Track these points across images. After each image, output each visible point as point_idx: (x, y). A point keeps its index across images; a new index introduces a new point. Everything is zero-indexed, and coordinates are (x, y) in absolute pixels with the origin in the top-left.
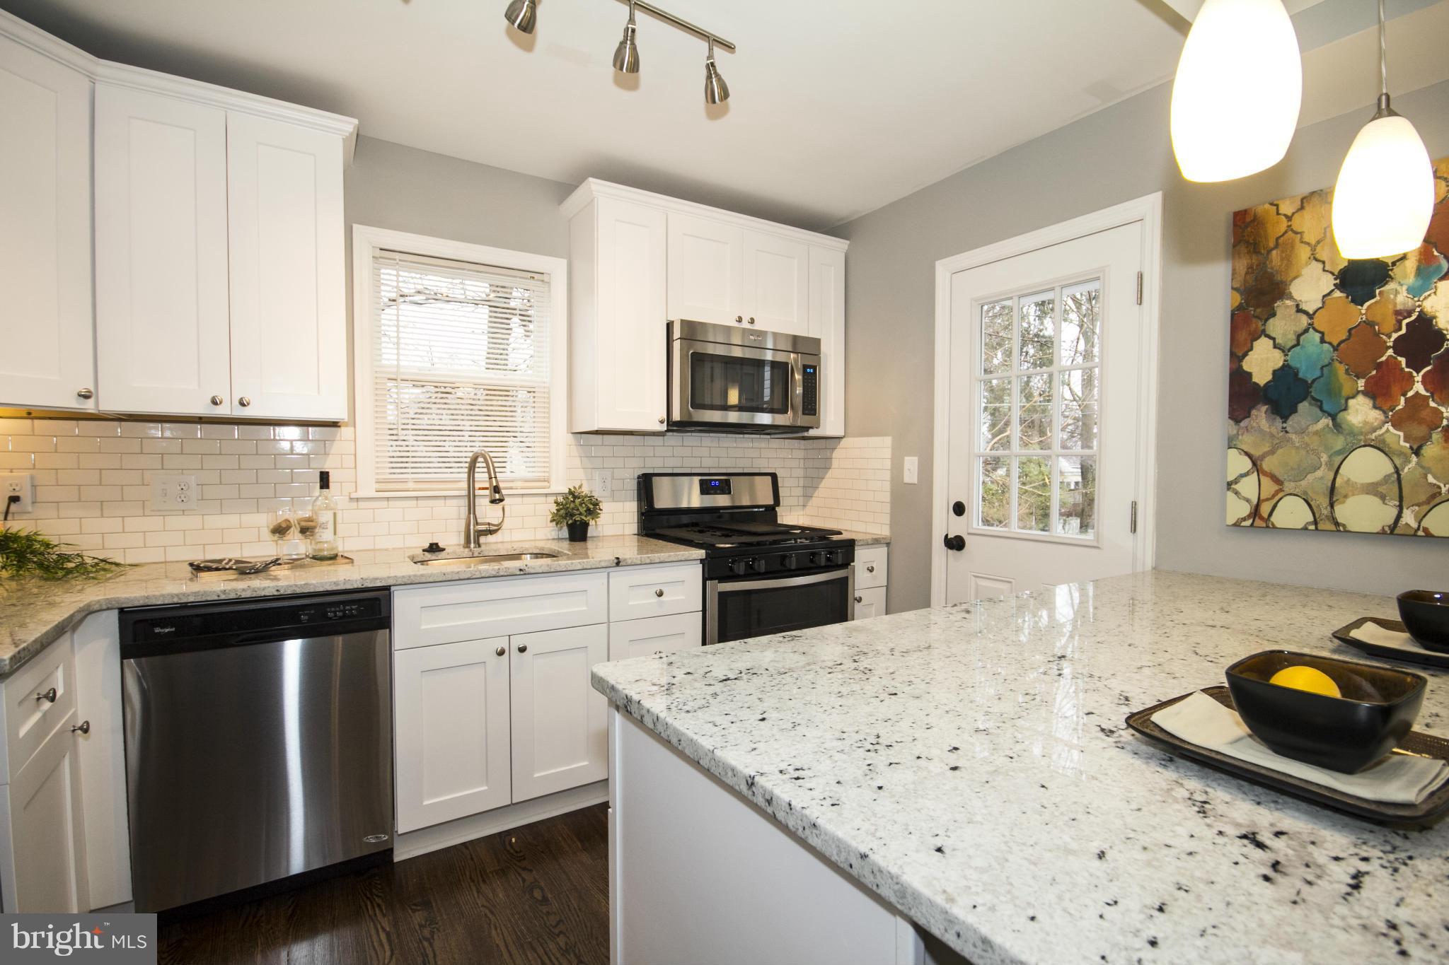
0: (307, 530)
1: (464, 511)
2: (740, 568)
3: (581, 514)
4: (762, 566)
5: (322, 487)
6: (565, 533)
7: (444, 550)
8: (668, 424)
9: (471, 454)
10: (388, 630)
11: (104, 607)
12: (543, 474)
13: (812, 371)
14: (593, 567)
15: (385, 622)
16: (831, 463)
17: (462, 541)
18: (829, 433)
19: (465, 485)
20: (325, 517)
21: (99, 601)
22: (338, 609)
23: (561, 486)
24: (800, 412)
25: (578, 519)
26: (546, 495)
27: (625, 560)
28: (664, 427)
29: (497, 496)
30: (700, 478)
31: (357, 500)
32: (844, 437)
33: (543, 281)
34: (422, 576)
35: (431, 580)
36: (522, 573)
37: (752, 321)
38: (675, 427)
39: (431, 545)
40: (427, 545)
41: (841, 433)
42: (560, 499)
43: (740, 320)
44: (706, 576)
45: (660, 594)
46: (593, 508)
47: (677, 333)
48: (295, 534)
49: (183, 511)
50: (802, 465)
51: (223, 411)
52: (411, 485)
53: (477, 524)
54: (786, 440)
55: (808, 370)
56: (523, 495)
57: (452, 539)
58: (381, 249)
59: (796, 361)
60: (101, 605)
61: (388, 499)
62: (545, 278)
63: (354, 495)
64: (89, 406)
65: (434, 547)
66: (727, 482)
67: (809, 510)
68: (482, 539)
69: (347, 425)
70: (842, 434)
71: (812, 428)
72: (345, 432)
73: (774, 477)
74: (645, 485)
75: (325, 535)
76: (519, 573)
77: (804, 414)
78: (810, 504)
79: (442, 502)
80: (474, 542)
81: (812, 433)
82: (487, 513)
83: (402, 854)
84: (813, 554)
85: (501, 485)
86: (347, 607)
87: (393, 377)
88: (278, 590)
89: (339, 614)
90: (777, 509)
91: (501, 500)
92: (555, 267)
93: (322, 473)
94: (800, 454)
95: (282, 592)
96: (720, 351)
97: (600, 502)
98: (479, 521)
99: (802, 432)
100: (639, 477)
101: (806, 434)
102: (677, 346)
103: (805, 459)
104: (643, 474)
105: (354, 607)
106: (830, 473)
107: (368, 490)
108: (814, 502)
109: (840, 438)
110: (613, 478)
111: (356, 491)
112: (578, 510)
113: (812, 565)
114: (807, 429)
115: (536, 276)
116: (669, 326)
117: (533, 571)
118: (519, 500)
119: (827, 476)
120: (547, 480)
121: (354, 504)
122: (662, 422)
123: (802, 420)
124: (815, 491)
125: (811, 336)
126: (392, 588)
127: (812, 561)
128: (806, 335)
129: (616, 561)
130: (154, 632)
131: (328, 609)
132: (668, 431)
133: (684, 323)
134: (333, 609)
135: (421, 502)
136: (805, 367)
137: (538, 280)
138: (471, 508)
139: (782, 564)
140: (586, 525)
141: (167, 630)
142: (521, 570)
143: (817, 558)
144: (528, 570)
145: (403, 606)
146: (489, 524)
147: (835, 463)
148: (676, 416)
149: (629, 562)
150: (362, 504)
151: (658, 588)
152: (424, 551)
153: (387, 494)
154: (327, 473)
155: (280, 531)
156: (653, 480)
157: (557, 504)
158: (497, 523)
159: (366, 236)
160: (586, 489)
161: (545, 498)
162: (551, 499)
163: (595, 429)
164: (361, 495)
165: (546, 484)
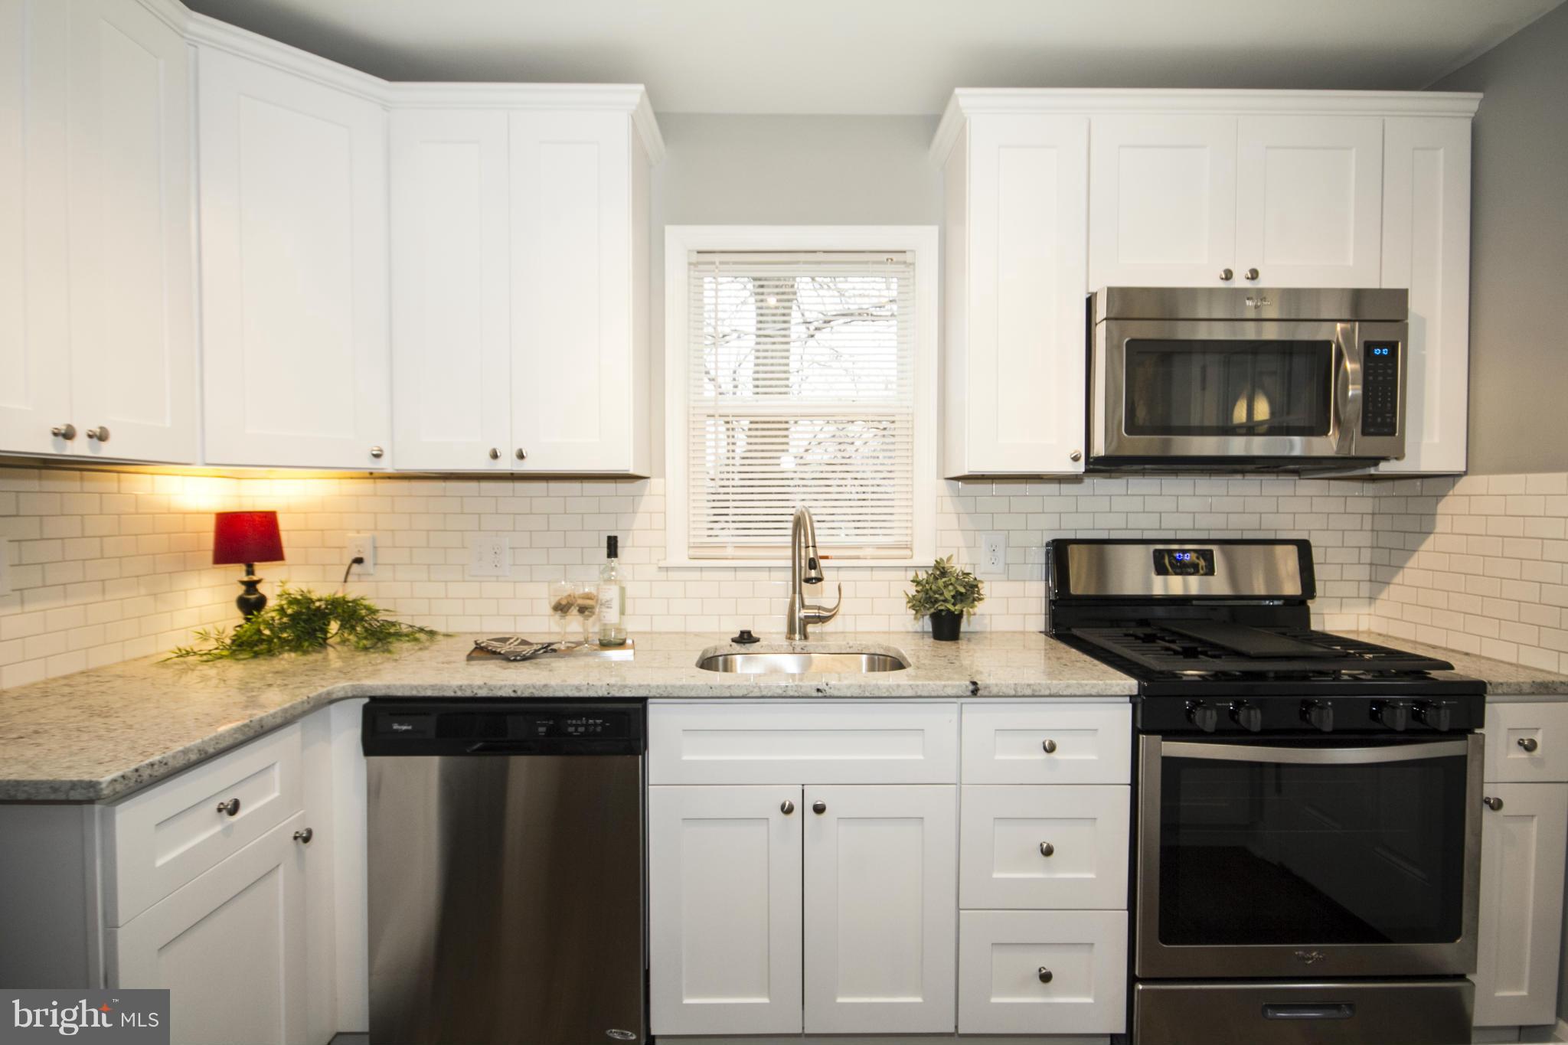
0: (585, 610)
2: (1208, 719)
3: (945, 601)
4: (1255, 719)
5: (609, 556)
6: (927, 624)
7: (757, 640)
8: (1087, 462)
9: (795, 511)
10: (640, 756)
11: (350, 694)
12: (905, 539)
13: (1385, 351)
14: (933, 694)
15: (635, 746)
16: (1433, 523)
18: (1427, 466)
20: (611, 593)
21: (343, 688)
22: (579, 722)
23: (925, 558)
24: (1357, 430)
25: (943, 608)
26: (906, 568)
27: (986, 687)
28: (1080, 467)
29: (813, 574)
30: (1154, 547)
31: (667, 569)
32: (1466, 473)
33: (905, 263)
34: (682, 687)
35: (693, 694)
36: (820, 694)
37: (1254, 275)
38: (1099, 466)
39: (742, 633)
40: (737, 633)
41: (1458, 468)
42: (921, 576)
43: (1228, 275)
44: (1139, 725)
45: (1050, 749)
46: (969, 592)
47: (1101, 311)
48: (574, 614)
49: (497, 577)
50: (1368, 526)
52: (730, 551)
53: (803, 606)
54: (1332, 482)
55: (1377, 351)
56: (873, 568)
57: (771, 625)
58: (699, 252)
59: (1348, 335)
60: (346, 692)
61: (701, 569)
62: (908, 257)
63: (663, 564)
64: (384, 466)
65: (746, 636)
66: (1207, 555)
67: (1382, 606)
68: (810, 628)
69: (653, 476)
70: (1461, 467)
71: (1385, 459)
72: (654, 485)
73: (1304, 549)
74: (1059, 552)
75: (611, 616)
76: (815, 694)
77: (1364, 433)
78: (1384, 595)
79: (765, 575)
80: (800, 633)
81: (1385, 468)
82: (821, 596)
84: (1381, 704)
85: (823, 563)
86: (591, 721)
87: (711, 412)
88: (514, 691)
89: (581, 729)
90: (1310, 603)
91: (819, 580)
92: (922, 239)
93: (609, 538)
94: (1367, 505)
95: (519, 694)
96: (1220, 333)
97: (981, 582)
98: (807, 603)
99: (1364, 467)
100: (1048, 545)
101: (1372, 471)
102: (1101, 332)
103: (1373, 514)
104: (1054, 541)
105: (598, 721)
106: (1430, 543)
107: (679, 557)
108: (1392, 592)
109: (1454, 477)
110: (1007, 546)
111: (665, 559)
112: (942, 594)
113: (1377, 726)
114: (1375, 461)
115: (895, 257)
116: (1090, 302)
117: (836, 693)
118: (867, 574)
119: (1424, 547)
120: (908, 547)
121: (664, 575)
122: (1076, 459)
123: (1362, 445)
124: (1397, 573)
125: (1385, 286)
126: (648, 700)
127: (1374, 716)
128: (1376, 286)
129: (971, 687)
130: (392, 727)
131: (569, 722)
132: (1087, 471)
133: (1113, 293)
134: (574, 722)
135: (740, 575)
136: (1369, 347)
137: (898, 263)
138: (795, 587)
139: (1303, 716)
140: (957, 618)
141: (404, 728)
142: (818, 690)
143: (1386, 713)
144: (829, 692)
145: (659, 721)
146: (819, 608)
147: (1442, 524)
148: (1099, 449)
149: (995, 691)
150: (672, 575)
151: (1047, 738)
152: (734, 640)
153: (701, 563)
154: (615, 538)
155: (561, 608)
156: (1073, 549)
157: (918, 583)
158: (831, 607)
159: (680, 240)
160: (959, 564)
161: (901, 574)
162: (911, 575)
163: (965, 472)
164: (671, 562)
165: (907, 552)
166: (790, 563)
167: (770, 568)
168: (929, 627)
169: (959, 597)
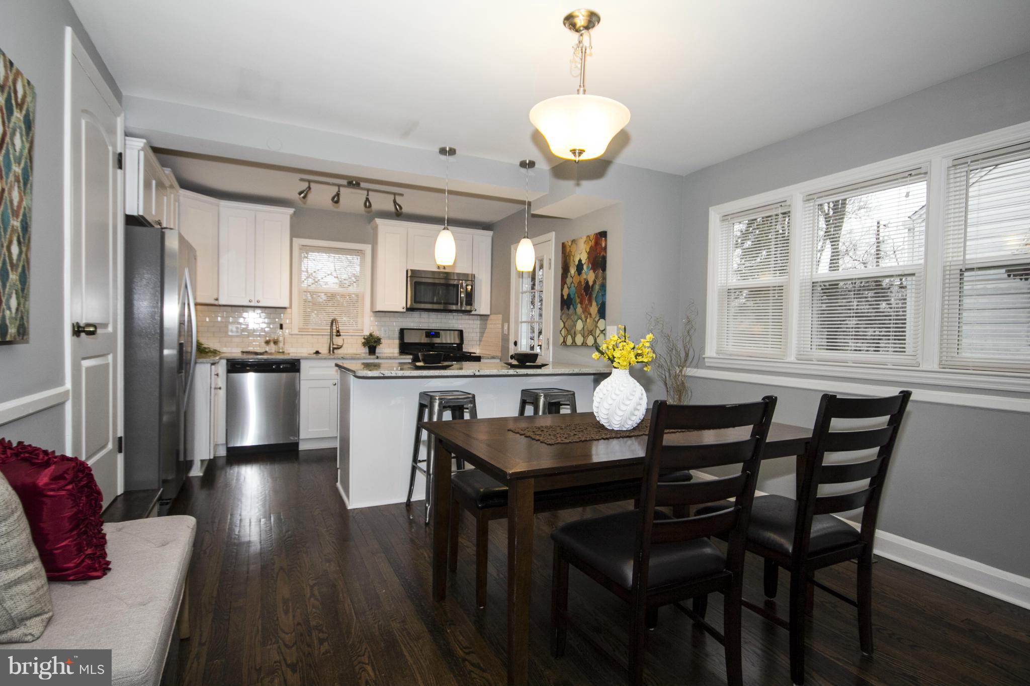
0: (276, 342)
1: (329, 340)
5: (280, 329)
7: (321, 353)
9: (331, 319)
10: (298, 374)
12: (361, 328)
13: (470, 287)
15: (298, 370)
17: (328, 352)
18: (482, 313)
19: (329, 331)
20: (281, 339)
22: (284, 365)
23: (367, 333)
24: (464, 304)
25: (373, 345)
26: (361, 335)
28: (405, 310)
29: (338, 334)
30: (425, 331)
31: (292, 335)
35: (313, 358)
37: (444, 268)
38: (409, 309)
40: (315, 352)
41: (488, 313)
42: (366, 337)
43: (439, 268)
46: (378, 341)
47: (409, 274)
48: (272, 344)
50: (479, 327)
51: (252, 304)
52: (310, 330)
53: (333, 345)
54: (462, 315)
56: (352, 335)
57: (324, 350)
59: (462, 283)
61: (302, 335)
62: (363, 252)
63: (291, 333)
64: (216, 303)
65: (318, 352)
66: (439, 333)
67: (481, 346)
68: (335, 351)
69: (289, 308)
71: (472, 311)
72: (289, 310)
73: (461, 332)
74: (402, 331)
75: (281, 345)
77: (467, 305)
78: (481, 344)
79: (321, 337)
80: (332, 351)
81: (473, 313)
82: (338, 341)
83: (302, 447)
85: (340, 331)
86: (287, 365)
87: (306, 291)
90: (463, 345)
92: (367, 248)
93: (280, 324)
94: (473, 321)
97: (382, 339)
98: (334, 344)
99: (468, 312)
100: (398, 329)
101: (470, 313)
102: (409, 279)
104: (400, 328)
105: (289, 365)
107: (296, 331)
109: (488, 315)
110: (390, 330)
112: (371, 341)
114: (470, 311)
115: (360, 252)
116: (407, 271)
118: (350, 337)
119: (486, 331)
120: (363, 330)
121: (290, 336)
122: (404, 308)
123: (468, 308)
124: (482, 338)
125: (470, 273)
126: (301, 361)
128: (468, 272)
129: (376, 357)
132: (407, 311)
133: (412, 271)
134: (282, 365)
135: (314, 336)
136: (467, 286)
138: (331, 339)
140: (376, 348)
145: (304, 365)
146: (338, 345)
147: (488, 326)
148: (409, 305)
153: (303, 332)
154: (282, 324)
155: (267, 342)
156: (405, 331)
157: (364, 338)
158: (340, 345)
159: (298, 242)
160: (377, 334)
161: (360, 337)
162: (363, 337)
163: (377, 310)
164: (293, 332)
165: (362, 331)
166: (329, 334)
167: (323, 335)
168: (367, 351)
169: (375, 342)
